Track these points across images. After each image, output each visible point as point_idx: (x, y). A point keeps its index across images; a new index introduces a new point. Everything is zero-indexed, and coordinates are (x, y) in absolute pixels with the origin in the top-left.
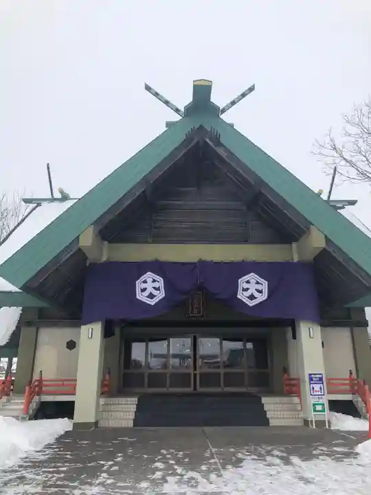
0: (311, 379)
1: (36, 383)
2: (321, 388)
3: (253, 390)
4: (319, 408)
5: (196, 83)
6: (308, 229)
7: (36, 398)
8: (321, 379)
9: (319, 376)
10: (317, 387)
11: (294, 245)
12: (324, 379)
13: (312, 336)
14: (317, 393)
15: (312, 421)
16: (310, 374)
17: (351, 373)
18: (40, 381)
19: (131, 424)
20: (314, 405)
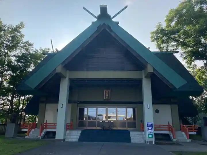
0: (148, 125)
1: (45, 124)
2: (152, 128)
3: (129, 129)
4: (150, 136)
5: (101, 6)
6: (147, 65)
7: (45, 130)
8: (152, 125)
9: (151, 124)
10: (150, 128)
11: (143, 71)
12: (153, 125)
13: (149, 108)
14: (150, 130)
15: (147, 141)
16: (147, 123)
17: (169, 123)
18: (46, 123)
19: (77, 140)
20: (148, 135)
